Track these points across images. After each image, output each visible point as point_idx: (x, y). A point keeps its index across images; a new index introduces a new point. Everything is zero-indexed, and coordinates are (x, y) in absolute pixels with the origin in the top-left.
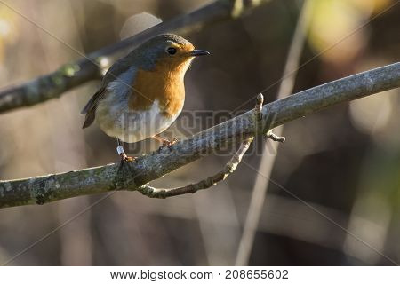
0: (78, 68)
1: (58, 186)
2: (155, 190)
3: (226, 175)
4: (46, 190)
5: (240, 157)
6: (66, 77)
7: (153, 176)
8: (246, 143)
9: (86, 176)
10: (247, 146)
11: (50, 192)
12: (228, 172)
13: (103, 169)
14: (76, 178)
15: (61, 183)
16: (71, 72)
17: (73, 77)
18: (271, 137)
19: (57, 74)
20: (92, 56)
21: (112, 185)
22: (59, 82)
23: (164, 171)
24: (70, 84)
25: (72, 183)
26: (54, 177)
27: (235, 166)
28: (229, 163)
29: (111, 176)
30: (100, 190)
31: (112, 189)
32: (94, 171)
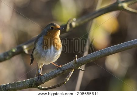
0: (16, 49)
1: (11, 87)
2: (42, 88)
3: (66, 82)
5: (70, 76)
6: (12, 52)
7: (42, 83)
8: (72, 71)
9: (20, 83)
10: (72, 73)
12: (66, 81)
13: (25, 81)
14: (16, 85)
15: (12, 86)
16: (14, 51)
17: (15, 52)
18: (80, 69)
19: (10, 51)
20: (21, 45)
21: (28, 86)
22: (10, 54)
23: (45, 81)
24: (14, 54)
25: (15, 86)
26: (9, 84)
27: (68, 79)
28: (66, 78)
29: (28, 84)
30: (25, 88)
31: (28, 87)
32: (23, 82)
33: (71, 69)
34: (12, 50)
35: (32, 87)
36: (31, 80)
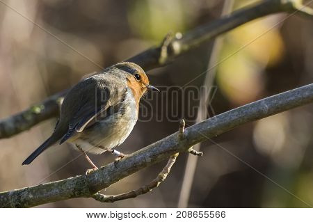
0: (43, 107)
1: (31, 196)
2: (105, 196)
3: (159, 183)
4: (22, 200)
5: (169, 169)
6: (34, 114)
7: (103, 185)
8: (173, 157)
9: (52, 187)
10: (174, 160)
11: (25, 201)
12: (161, 180)
13: (65, 182)
14: (45, 190)
15: (34, 194)
16: (38, 110)
17: (39, 114)
18: (192, 152)
19: (27, 112)
20: (54, 97)
21: (72, 194)
22: (29, 118)
23: (111, 182)
24: (38, 119)
25: (42, 193)
26: (28, 189)
27: (166, 175)
28: (161, 174)
29: (71, 187)
30: (63, 198)
31: (73, 196)
32: (59, 183)
33: (170, 152)
35: (80, 195)
36: (78, 178)
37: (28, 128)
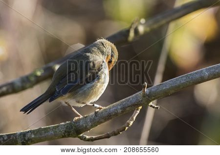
0: (43, 71)
1: (33, 136)
2: (87, 137)
3: (127, 128)
4: (26, 138)
5: (135, 118)
6: (36, 76)
7: (86, 129)
8: (138, 110)
9: (49, 130)
10: (138, 112)
11: (29, 139)
12: (128, 126)
13: (58, 126)
14: (43, 132)
15: (35, 135)
16: (39, 73)
17: (40, 77)
18: (151, 106)
19: (31, 75)
20: (51, 64)
21: (63, 135)
22: (33, 79)
23: (92, 127)
24: (39, 80)
25: (41, 134)
26: (31, 131)
27: (132, 123)
28: (128, 121)
29: (63, 130)
30: (57, 138)
31: (63, 137)
32: (53, 127)
33: (135, 106)
34: (35, 72)
35: (69, 136)
36: (68, 123)
37: (31, 86)
